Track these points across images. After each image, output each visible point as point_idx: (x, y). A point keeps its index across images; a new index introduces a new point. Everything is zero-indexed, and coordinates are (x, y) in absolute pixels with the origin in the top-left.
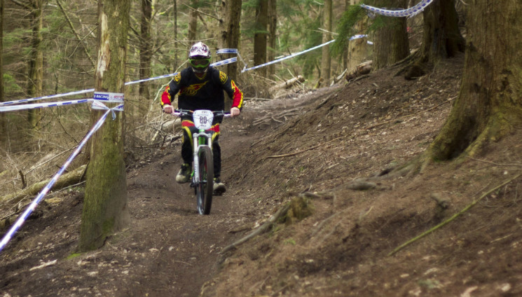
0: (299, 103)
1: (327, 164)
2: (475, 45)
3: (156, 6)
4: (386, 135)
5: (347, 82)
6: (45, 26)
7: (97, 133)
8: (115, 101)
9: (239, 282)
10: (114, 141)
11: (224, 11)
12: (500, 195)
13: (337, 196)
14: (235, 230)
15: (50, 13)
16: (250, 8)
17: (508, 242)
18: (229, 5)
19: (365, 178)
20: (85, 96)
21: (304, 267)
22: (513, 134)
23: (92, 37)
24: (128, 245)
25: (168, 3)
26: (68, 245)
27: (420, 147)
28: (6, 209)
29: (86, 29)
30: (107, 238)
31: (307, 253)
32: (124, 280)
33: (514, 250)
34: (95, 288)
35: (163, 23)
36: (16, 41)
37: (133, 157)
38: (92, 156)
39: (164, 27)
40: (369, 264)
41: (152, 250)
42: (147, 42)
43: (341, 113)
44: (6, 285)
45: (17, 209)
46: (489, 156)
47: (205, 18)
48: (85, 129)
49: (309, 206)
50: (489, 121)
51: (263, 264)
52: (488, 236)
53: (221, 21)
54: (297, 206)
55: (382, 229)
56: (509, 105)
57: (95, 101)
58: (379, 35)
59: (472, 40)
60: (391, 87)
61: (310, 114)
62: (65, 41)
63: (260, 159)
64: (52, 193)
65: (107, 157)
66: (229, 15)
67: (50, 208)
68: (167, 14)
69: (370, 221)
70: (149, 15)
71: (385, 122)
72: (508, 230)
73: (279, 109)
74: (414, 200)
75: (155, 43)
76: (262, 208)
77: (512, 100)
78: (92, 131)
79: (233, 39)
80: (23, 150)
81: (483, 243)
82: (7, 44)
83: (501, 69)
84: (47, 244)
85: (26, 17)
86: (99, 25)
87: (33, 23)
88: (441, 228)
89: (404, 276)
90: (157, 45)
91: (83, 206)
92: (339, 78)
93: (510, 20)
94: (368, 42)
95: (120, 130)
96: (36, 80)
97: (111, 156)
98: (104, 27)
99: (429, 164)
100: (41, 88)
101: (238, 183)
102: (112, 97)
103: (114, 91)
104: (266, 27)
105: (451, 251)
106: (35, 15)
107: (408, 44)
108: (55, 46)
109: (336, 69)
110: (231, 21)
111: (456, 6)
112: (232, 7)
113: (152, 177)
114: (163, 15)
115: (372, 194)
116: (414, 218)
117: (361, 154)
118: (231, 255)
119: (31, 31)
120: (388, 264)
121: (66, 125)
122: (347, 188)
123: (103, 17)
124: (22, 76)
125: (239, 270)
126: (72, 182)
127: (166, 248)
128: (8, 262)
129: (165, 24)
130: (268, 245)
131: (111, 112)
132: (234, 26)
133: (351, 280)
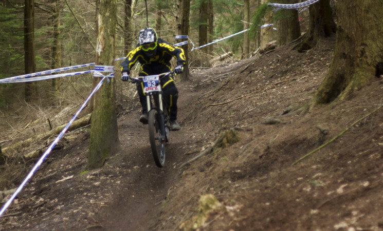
0: (229, 70)
1: (248, 108)
2: (342, 28)
3: (134, 9)
4: (287, 88)
5: (260, 55)
6: (61, 24)
7: (97, 92)
8: (108, 71)
9: (192, 186)
10: (108, 97)
11: (179, 11)
12: (362, 125)
13: (255, 128)
14: (189, 153)
15: (65, 15)
16: (195, 8)
17: (367, 155)
18: (182, 7)
19: (273, 117)
20: (89, 68)
21: (234, 175)
22: (369, 85)
23: (93, 30)
24: (119, 164)
25: (142, 7)
26: (80, 166)
27: (309, 95)
28: (39, 144)
29: (88, 25)
30: (106, 160)
31: (236, 166)
32: (118, 187)
33: (371, 160)
34: (99, 193)
35: (139, 20)
36: (43, 34)
37: (122, 108)
38: (94, 107)
39: (140, 23)
40: (277, 172)
41: (135, 167)
42: (129, 32)
43: (257, 75)
44: (41, 192)
45: (47, 144)
46: (353, 100)
47: (167, 16)
48: (89, 90)
49: (237, 135)
50: (353, 77)
51: (208, 174)
52: (354, 152)
53: (177, 18)
54: (229, 136)
55: (285, 149)
56: (366, 66)
57: (95, 71)
58: (280, 24)
59: (340, 25)
60: (289, 57)
61: (236, 76)
62: (75, 33)
63: (204, 107)
64: (69, 132)
65: (104, 107)
66: (182, 13)
67: (68, 142)
68: (141, 14)
69: (277, 144)
70: (130, 15)
71: (285, 80)
72: (367, 147)
73: (216, 74)
74: (305, 129)
75: (134, 33)
76: (206, 138)
77: (367, 63)
78: (94, 91)
79: (185, 29)
80: (50, 105)
81: (351, 156)
82: (38, 36)
83: (360, 43)
84: (67, 165)
85: (49, 19)
86: (96, 22)
87: (54, 22)
88: (323, 147)
89: (300, 179)
90: (135, 35)
91: (89, 140)
92: (255, 52)
93: (365, 10)
94: (274, 28)
95: (112, 90)
96: (57, 59)
97: (107, 107)
98: (100, 23)
99: (315, 106)
100: (60, 65)
101: (190, 123)
102: (106, 68)
103: (108, 64)
104: (206, 21)
105: (330, 162)
106: (55, 17)
107: (300, 29)
108: (69, 37)
109: (253, 46)
110: (183, 17)
111: (330, 4)
112: (184, 8)
113: (134, 120)
114: (139, 15)
115: (278, 127)
116: (305, 141)
117: (271, 101)
118: (187, 169)
119: (53, 27)
120: (289, 172)
121: (77, 88)
122: (262, 123)
123: (99, 17)
124: (47, 57)
125: (192, 179)
126: (82, 125)
127: (144, 166)
128: (42, 178)
129: (140, 21)
130: (211, 162)
131: (106, 78)
132: (185, 20)
133: (265, 183)
